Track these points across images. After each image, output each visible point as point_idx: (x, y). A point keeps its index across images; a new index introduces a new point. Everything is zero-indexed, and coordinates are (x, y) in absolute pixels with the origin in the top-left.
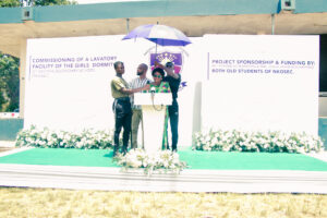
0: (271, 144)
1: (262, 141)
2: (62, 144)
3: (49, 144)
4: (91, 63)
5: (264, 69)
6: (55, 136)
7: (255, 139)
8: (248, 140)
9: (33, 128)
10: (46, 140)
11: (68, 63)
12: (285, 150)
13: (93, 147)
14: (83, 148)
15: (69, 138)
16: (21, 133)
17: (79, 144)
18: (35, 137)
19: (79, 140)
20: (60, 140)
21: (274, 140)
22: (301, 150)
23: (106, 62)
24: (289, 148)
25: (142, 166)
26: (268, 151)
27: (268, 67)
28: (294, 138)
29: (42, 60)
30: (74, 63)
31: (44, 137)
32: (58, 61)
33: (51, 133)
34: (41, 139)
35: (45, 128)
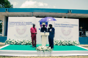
1: (67, 43)
2: (17, 44)
4: (25, 23)
6: (16, 42)
7: (65, 42)
8: (64, 43)
9: (10, 39)
10: (13, 43)
11: (19, 23)
12: (72, 45)
13: (26, 45)
14: (23, 45)
15: (19, 42)
16: (6, 41)
17: (22, 44)
18: (10, 42)
19: (22, 43)
20: (17, 43)
21: (70, 43)
22: (76, 45)
23: (29, 23)
24: (73, 44)
26: (68, 45)
28: (74, 42)
29: (12, 22)
30: (21, 23)
32: (16, 22)
33: (15, 41)
34: (12, 42)
35: (13, 40)
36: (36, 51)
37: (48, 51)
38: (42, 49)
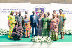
0: (69, 33)
1: (67, 32)
3: (6, 34)
5: (67, 13)
18: (2, 32)
21: (70, 32)
23: (23, 10)
25: (40, 42)
26: (68, 35)
27: (68, 12)
29: (4, 10)
31: (5, 32)
32: (9, 10)
33: (7, 31)
34: (4, 33)
35: (5, 29)
36: (32, 43)
37: (46, 43)
38: (39, 41)
